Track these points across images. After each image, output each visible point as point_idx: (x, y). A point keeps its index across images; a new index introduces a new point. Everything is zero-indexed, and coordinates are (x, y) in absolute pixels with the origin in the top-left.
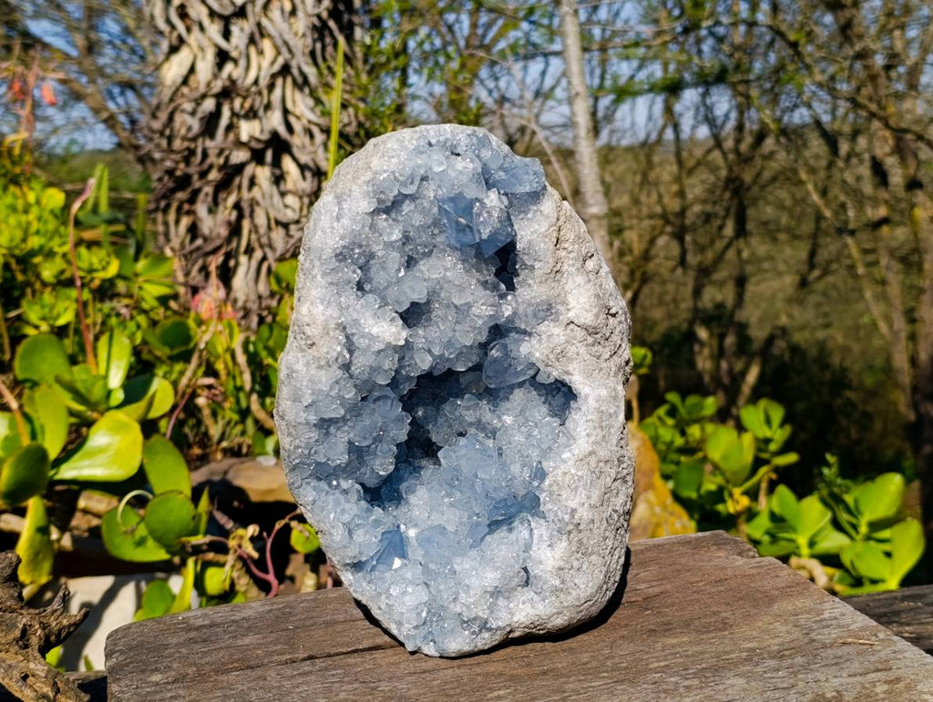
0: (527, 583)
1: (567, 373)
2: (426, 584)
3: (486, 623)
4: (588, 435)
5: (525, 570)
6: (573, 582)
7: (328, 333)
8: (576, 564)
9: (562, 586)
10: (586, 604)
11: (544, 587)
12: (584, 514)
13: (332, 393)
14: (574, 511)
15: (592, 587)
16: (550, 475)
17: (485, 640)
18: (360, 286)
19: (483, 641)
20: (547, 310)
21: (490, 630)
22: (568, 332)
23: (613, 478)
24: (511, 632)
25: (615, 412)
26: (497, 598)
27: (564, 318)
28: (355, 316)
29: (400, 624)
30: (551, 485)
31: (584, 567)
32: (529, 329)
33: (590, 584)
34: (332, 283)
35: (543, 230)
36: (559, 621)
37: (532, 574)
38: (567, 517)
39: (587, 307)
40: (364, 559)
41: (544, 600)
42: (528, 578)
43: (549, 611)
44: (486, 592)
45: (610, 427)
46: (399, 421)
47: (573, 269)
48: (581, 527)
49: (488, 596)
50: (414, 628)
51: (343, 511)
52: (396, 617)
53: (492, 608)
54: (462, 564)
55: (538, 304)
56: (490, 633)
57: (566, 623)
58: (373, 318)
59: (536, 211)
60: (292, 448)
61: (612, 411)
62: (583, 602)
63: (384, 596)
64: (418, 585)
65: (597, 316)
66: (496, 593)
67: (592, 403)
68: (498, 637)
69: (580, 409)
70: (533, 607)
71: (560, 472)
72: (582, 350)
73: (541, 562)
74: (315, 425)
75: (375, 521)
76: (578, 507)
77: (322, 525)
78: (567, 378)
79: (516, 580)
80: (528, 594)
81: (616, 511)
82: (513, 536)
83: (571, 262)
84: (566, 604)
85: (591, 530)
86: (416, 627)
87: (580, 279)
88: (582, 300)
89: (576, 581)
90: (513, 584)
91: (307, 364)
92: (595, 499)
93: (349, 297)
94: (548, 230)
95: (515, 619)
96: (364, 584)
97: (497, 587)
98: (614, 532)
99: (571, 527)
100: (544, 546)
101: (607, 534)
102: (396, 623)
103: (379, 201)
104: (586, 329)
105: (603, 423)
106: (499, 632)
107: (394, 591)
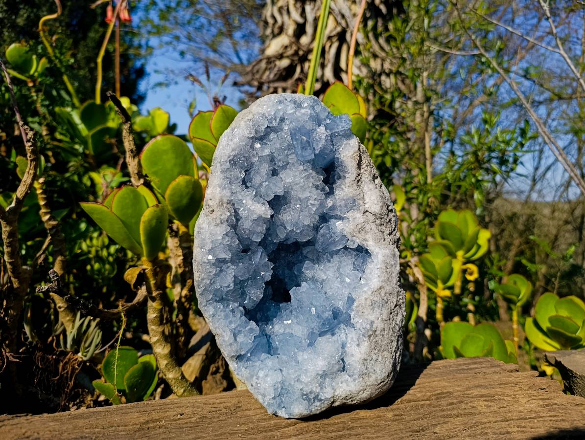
0: (344, 369)
1: (365, 240)
2: (280, 370)
3: (318, 395)
4: (379, 276)
5: (342, 360)
6: (372, 368)
7: (222, 205)
8: (374, 357)
9: (366, 371)
10: (382, 384)
11: (355, 371)
12: (379, 325)
13: (224, 242)
14: (372, 322)
15: (385, 373)
16: (357, 300)
17: (317, 408)
18: (244, 182)
19: (316, 408)
20: (353, 204)
21: (320, 400)
22: (365, 216)
23: (395, 303)
24: (333, 402)
25: (395, 264)
26: (325, 379)
27: (362, 209)
28: (240, 197)
29: (264, 396)
30: (357, 307)
31: (380, 359)
32: (342, 215)
33: (384, 370)
34: (227, 178)
35: (351, 154)
36: (365, 395)
37: (347, 363)
38: (368, 326)
39: (376, 202)
40: (243, 353)
41: (354, 380)
42: (344, 366)
43: (358, 388)
44: (318, 374)
45: (392, 272)
46: (266, 266)
47: (367, 180)
48: (377, 333)
49: (319, 378)
50: (273, 398)
51: (231, 322)
52: (262, 391)
53: (321, 386)
54: (302, 356)
55: (347, 199)
56: (320, 403)
57: (369, 397)
58: (252, 201)
59: (346, 144)
60: (200, 279)
61: (392, 263)
62: (379, 382)
63: (255, 377)
64: (276, 370)
65: (382, 207)
66: (324, 375)
67: (380, 257)
68: (325, 406)
69: (373, 262)
70: (347, 385)
71: (363, 298)
72: (374, 227)
73: (352, 355)
74: (213, 264)
75: (250, 329)
76: (375, 320)
77: (218, 330)
78: (365, 243)
79: (337, 367)
80: (345, 376)
81: (397, 324)
82: (335, 338)
83: (366, 176)
84: (369, 384)
85: (383, 335)
86: (274, 398)
87: (372, 186)
88: (373, 198)
89: (375, 368)
90: (335, 369)
91: (209, 224)
92: (385, 316)
93: (237, 187)
94: (353, 155)
95: (336, 394)
96: (243, 369)
97: (324, 371)
98: (397, 338)
99: (371, 333)
100: (354, 345)
101: (393, 338)
102: (262, 395)
103: (256, 132)
104: (375, 215)
105: (388, 270)
106: (326, 402)
107: (261, 374)
